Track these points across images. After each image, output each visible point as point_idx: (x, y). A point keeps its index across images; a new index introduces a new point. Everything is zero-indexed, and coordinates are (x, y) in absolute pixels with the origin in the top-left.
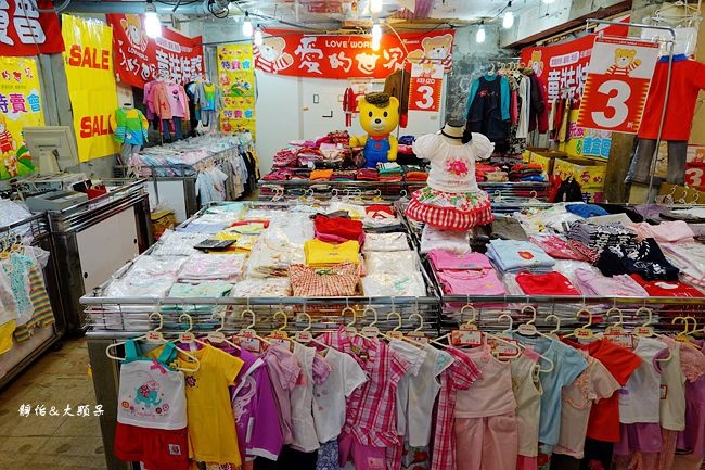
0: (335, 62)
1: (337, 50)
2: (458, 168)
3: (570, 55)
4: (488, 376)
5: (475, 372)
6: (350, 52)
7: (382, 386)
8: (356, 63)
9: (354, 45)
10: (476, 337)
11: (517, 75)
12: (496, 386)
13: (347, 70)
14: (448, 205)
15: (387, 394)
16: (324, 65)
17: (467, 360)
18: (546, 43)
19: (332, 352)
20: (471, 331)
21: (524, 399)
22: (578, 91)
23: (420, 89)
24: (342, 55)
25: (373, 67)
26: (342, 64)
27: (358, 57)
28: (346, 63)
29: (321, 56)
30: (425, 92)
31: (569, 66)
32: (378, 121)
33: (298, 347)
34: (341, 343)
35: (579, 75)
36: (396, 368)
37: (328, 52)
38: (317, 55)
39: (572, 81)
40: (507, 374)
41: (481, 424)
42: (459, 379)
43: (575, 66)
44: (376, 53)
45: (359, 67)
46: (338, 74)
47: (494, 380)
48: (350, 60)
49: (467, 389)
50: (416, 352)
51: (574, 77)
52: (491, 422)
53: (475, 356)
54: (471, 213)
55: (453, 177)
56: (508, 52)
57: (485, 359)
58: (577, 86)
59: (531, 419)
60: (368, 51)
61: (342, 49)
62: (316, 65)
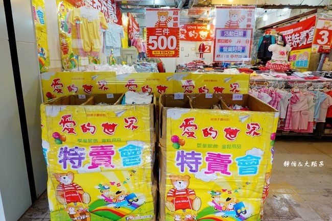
0: (191, 34)
1: (192, 30)
2: (282, 53)
3: (289, 31)
4: (301, 100)
5: (298, 99)
6: (197, 30)
7: (275, 101)
8: (199, 35)
9: (199, 28)
10: (298, 90)
11: (277, 35)
12: (303, 103)
13: (195, 38)
14: (280, 63)
15: (276, 104)
16: (187, 35)
17: (296, 96)
18: (277, 27)
19: (262, 93)
20: (296, 89)
21: (310, 106)
22: (293, 44)
24: (194, 32)
25: (206, 36)
26: (194, 35)
27: (200, 33)
28: (196, 35)
29: (186, 32)
31: (288, 35)
34: (264, 90)
35: (293, 37)
36: (279, 97)
37: (188, 30)
38: (184, 31)
40: (306, 99)
41: (299, 113)
42: (294, 100)
43: (291, 35)
44: (208, 31)
45: (201, 36)
46: (192, 39)
47: (303, 101)
48: (197, 34)
49: (295, 103)
50: (284, 93)
51: (291, 39)
52: (301, 113)
53: (298, 95)
54: (286, 66)
55: (281, 56)
56: (260, 31)
57: (300, 96)
58: (292, 42)
59: (312, 112)
60: (205, 30)
61: (194, 29)
62: (183, 35)
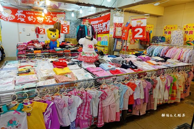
0: (30, 19)
1: (31, 15)
3: (96, 21)
4: (109, 95)
5: (106, 94)
6: (34, 16)
7: (87, 102)
8: (37, 20)
9: (36, 14)
10: (106, 86)
12: (111, 97)
13: (34, 22)
15: (88, 104)
16: (26, 19)
17: (105, 92)
18: (89, 18)
19: (73, 96)
20: (105, 85)
21: (116, 99)
22: (99, 30)
23: (64, 28)
24: (32, 17)
25: (43, 21)
26: (32, 20)
27: (37, 18)
28: (34, 20)
30: (65, 28)
31: (96, 24)
32: (54, 36)
33: (63, 96)
34: (75, 93)
35: (99, 26)
36: (90, 97)
37: (27, 16)
38: (24, 16)
39: (97, 28)
40: (113, 94)
41: (108, 107)
42: (103, 97)
43: (97, 24)
44: (43, 17)
45: (38, 21)
46: (31, 23)
47: (110, 95)
48: (35, 19)
49: (105, 99)
50: (94, 92)
51: (97, 27)
52: (110, 106)
53: (106, 91)
57: (108, 91)
58: (98, 29)
59: (118, 103)
60: (41, 16)
61: (32, 15)
62: (23, 19)
